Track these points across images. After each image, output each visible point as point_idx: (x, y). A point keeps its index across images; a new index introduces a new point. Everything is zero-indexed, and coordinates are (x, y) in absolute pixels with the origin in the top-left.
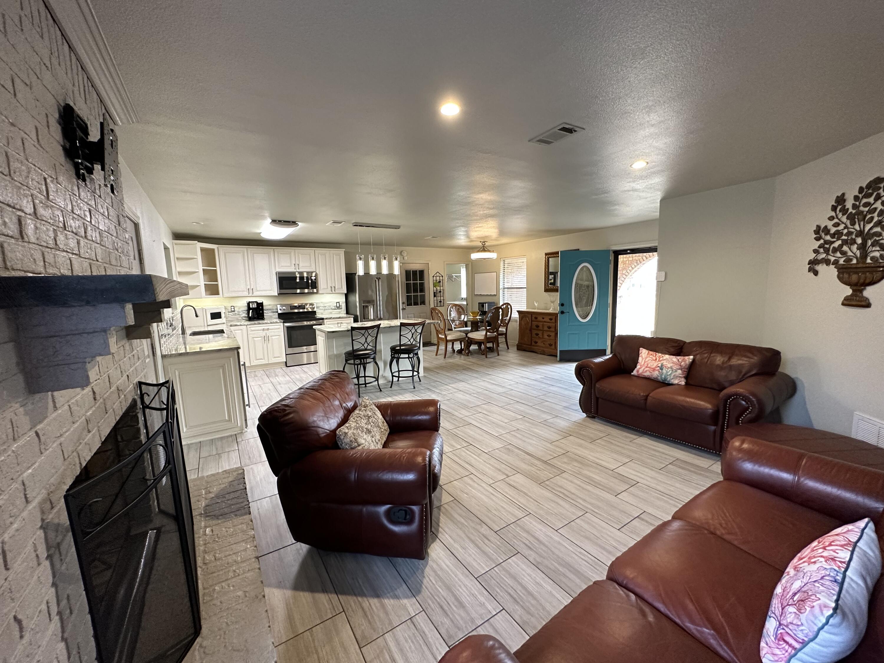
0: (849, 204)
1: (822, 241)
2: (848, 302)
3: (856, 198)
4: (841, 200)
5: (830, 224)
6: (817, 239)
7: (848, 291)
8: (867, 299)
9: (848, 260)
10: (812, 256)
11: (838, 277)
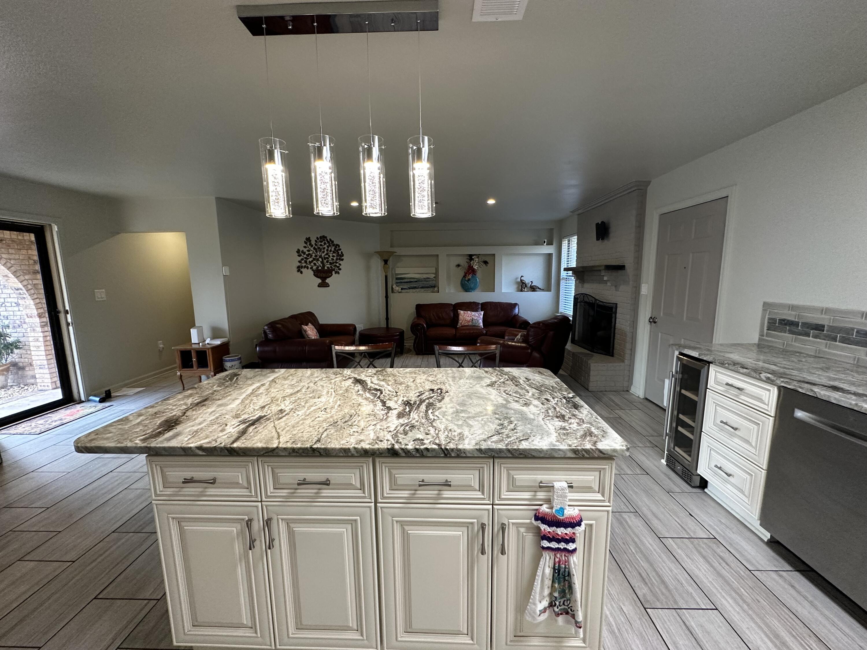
0: (313, 243)
1: (302, 257)
2: (320, 286)
3: (316, 241)
4: (308, 240)
5: (305, 250)
6: (299, 256)
7: (319, 281)
8: (328, 284)
9: (318, 267)
10: (299, 264)
11: (314, 275)
